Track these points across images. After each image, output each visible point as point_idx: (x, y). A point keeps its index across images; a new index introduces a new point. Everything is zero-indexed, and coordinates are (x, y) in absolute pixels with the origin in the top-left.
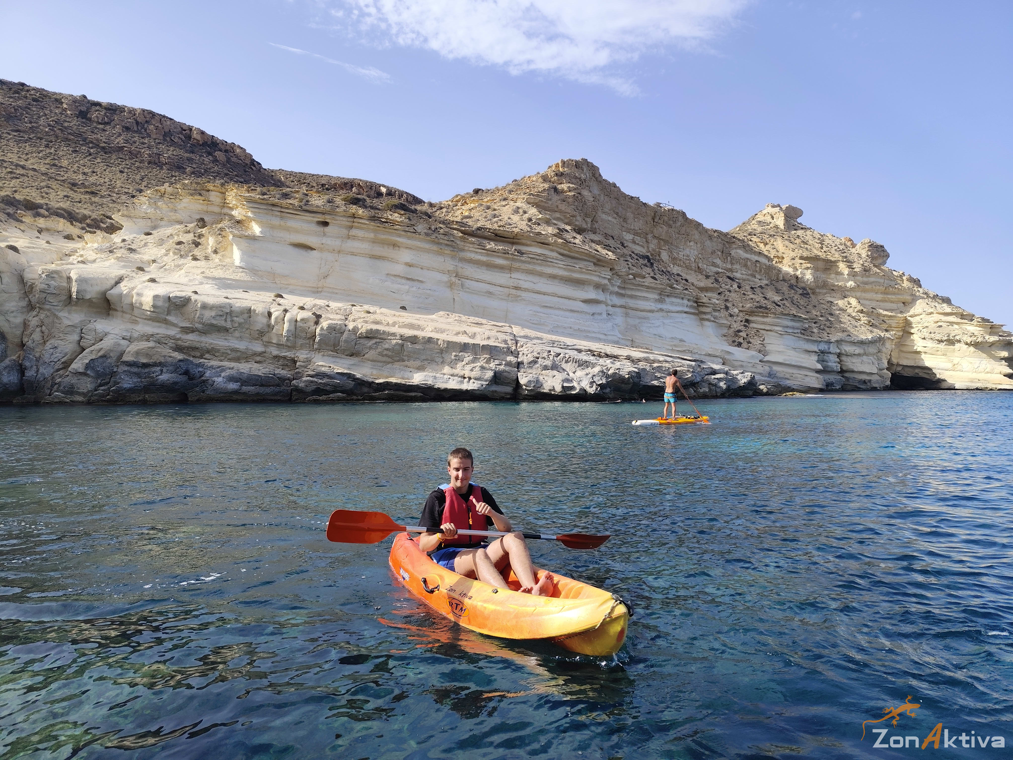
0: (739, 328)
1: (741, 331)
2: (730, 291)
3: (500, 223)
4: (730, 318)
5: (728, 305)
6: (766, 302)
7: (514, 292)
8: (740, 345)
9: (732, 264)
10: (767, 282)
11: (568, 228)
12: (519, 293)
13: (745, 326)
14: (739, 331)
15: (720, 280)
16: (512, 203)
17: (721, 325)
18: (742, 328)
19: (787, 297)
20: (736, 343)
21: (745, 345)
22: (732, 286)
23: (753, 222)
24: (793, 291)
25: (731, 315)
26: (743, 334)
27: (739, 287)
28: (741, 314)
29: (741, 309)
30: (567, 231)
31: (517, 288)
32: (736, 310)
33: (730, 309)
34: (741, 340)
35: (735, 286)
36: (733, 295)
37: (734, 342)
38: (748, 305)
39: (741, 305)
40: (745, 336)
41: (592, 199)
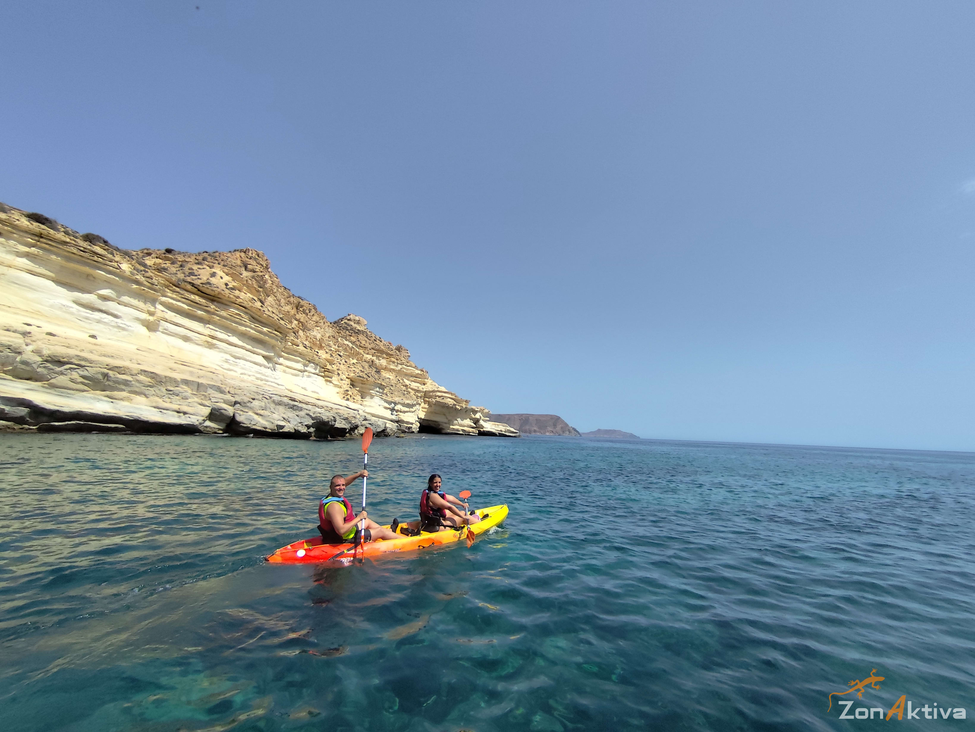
0: (347, 389)
1: (348, 391)
2: (340, 364)
3: (200, 281)
4: (341, 382)
5: (340, 372)
6: (362, 373)
7: (210, 340)
8: (348, 400)
9: (338, 347)
10: (356, 361)
11: (256, 299)
12: (215, 341)
13: (350, 387)
14: (347, 391)
15: (334, 355)
16: (208, 268)
17: (336, 386)
18: (349, 389)
19: (368, 372)
20: (346, 399)
21: (351, 399)
22: (341, 360)
23: (342, 322)
24: (371, 369)
25: (342, 380)
26: (350, 393)
27: (346, 362)
28: (347, 380)
29: (347, 376)
30: (255, 300)
31: (213, 337)
32: (344, 377)
33: (341, 375)
34: (349, 397)
35: (343, 361)
36: (342, 366)
37: (344, 397)
38: (352, 375)
39: (347, 374)
40: (351, 394)
41: (271, 282)
